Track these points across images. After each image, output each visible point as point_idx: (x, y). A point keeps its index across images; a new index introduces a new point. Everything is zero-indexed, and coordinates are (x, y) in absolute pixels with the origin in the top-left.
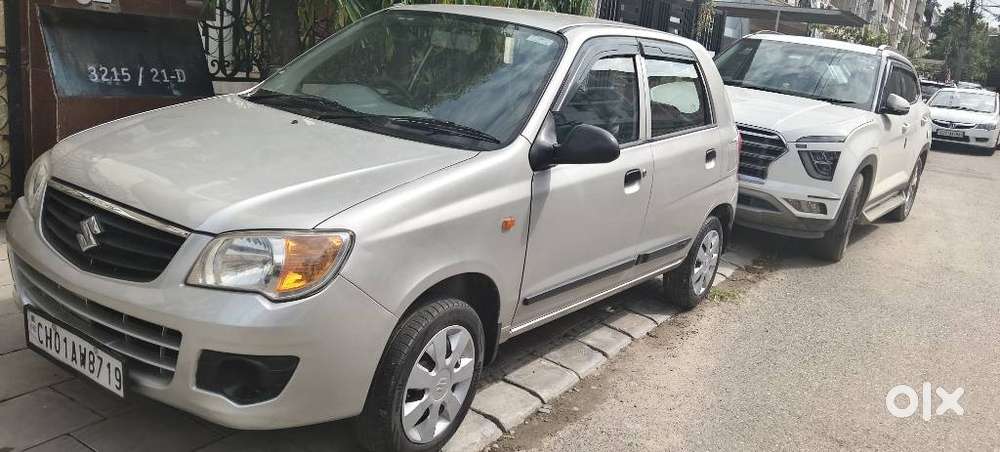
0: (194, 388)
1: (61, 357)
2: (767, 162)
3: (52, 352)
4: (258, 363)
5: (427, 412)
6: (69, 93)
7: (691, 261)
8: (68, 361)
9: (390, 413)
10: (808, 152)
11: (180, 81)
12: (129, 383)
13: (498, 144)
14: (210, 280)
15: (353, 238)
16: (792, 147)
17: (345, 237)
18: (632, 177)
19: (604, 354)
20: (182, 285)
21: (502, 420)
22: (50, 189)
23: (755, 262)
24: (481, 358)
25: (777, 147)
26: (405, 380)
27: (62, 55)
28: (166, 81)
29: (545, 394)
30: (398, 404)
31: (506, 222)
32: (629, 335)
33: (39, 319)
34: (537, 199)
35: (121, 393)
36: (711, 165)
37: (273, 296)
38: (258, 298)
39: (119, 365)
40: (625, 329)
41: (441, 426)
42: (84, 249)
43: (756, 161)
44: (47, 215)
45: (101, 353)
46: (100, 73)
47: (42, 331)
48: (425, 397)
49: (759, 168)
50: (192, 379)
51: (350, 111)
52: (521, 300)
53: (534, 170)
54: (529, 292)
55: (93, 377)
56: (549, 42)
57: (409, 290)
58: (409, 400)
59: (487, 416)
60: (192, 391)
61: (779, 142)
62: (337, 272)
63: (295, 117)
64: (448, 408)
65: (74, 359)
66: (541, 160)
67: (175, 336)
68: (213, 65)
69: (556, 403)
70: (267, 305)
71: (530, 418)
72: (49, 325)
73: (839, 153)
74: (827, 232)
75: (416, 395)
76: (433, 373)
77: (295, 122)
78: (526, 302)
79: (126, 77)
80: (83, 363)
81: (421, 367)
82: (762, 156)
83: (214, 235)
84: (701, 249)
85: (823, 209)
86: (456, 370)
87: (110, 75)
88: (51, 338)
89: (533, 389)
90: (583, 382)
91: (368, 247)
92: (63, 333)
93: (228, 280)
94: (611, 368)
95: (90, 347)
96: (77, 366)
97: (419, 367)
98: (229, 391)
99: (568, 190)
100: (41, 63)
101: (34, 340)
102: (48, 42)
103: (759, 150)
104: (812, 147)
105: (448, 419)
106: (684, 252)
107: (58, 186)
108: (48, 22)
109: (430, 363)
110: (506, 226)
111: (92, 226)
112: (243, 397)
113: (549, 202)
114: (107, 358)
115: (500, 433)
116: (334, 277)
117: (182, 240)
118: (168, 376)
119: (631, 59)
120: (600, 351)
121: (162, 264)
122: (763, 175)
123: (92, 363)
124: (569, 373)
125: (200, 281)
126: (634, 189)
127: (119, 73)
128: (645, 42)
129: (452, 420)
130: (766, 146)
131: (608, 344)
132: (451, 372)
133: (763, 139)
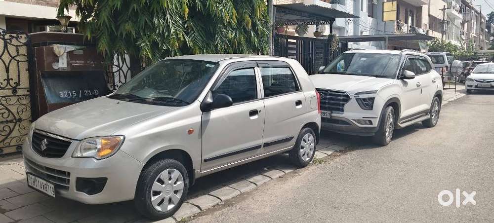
0: (75, 191)
1: (38, 188)
2: (343, 105)
3: (35, 187)
4: (94, 180)
5: (163, 200)
6: (52, 102)
7: (298, 146)
9: (145, 199)
10: (360, 99)
11: (96, 94)
12: (56, 192)
13: (188, 104)
14: (79, 155)
15: (124, 138)
16: (352, 97)
17: (122, 138)
18: (254, 113)
19: (256, 184)
20: (70, 157)
21: (201, 206)
22: (34, 133)
24: (187, 182)
25: (346, 98)
26: (151, 187)
27: (49, 89)
28: (91, 94)
29: (223, 198)
30: (149, 196)
31: (190, 131)
32: (270, 178)
33: (31, 176)
34: (203, 125)
35: (54, 196)
36: (300, 107)
37: (98, 158)
38: (93, 159)
39: (53, 186)
40: (269, 176)
41: (170, 207)
42: (43, 150)
43: (339, 105)
44: (33, 141)
45: (49, 184)
46: (64, 94)
47: (32, 181)
48: (161, 194)
49: (340, 108)
50: (75, 188)
51: (139, 97)
52: (203, 160)
53: (202, 112)
54: (206, 157)
55: (46, 192)
56: (213, 66)
57: (149, 154)
58: (154, 195)
59: (195, 205)
60: (74, 192)
61: (347, 96)
62: (119, 148)
64: (173, 199)
65: (41, 188)
66: (206, 108)
67: (69, 174)
68: (111, 87)
70: (95, 161)
71: (214, 206)
72: (33, 177)
73: (374, 98)
74: (375, 133)
75: (156, 193)
76: (164, 186)
77: (118, 103)
78: (205, 161)
79: (75, 94)
80: (44, 188)
81: (158, 183)
82: (341, 103)
83: (80, 140)
84: (302, 141)
85: (371, 123)
86: (174, 185)
87: (68, 94)
88: (34, 182)
89: (218, 196)
91: (130, 140)
92: (38, 179)
93: (85, 154)
95: (45, 182)
96: (42, 190)
97: (156, 184)
98: (87, 190)
99: (220, 120)
100: (42, 92)
101: (30, 184)
102: (44, 84)
103: (339, 100)
104: (361, 96)
105: (174, 204)
106: (293, 142)
107: (37, 131)
108: (43, 77)
109: (161, 182)
110: (190, 132)
111: (45, 142)
112: (90, 193)
113: (210, 124)
115: (199, 211)
116: (118, 151)
117: (70, 143)
118: (67, 188)
119: (252, 69)
120: (254, 183)
121: (65, 151)
122: (342, 110)
123: (46, 188)
124: (236, 191)
125: (76, 156)
126: (255, 117)
127: (72, 93)
128: (258, 62)
129: (176, 204)
130: (342, 98)
131: (258, 181)
132: (172, 186)
133: (340, 95)
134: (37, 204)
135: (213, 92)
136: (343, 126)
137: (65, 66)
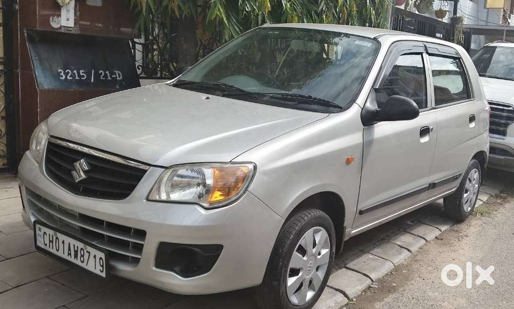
0: (154, 268)
1: (60, 254)
2: (506, 125)
3: (54, 251)
4: (197, 250)
5: (301, 285)
6: (46, 87)
7: (461, 189)
8: (66, 256)
9: (279, 284)
11: (118, 78)
12: (109, 268)
13: (341, 109)
14: (164, 197)
15: (255, 168)
17: (251, 166)
18: (425, 131)
19: (409, 251)
20: (145, 201)
21: (347, 292)
22: (50, 144)
23: (501, 192)
24: (334, 250)
26: (289, 261)
27: (41, 63)
28: (109, 78)
29: (374, 276)
30: (284, 277)
31: (348, 159)
32: (424, 239)
33: (44, 229)
34: (367, 145)
35: (103, 275)
36: (473, 125)
37: (206, 205)
38: (196, 206)
39: (102, 255)
40: (421, 235)
41: (310, 295)
42: (77, 181)
43: (499, 125)
44: (48, 160)
45: (89, 249)
46: (67, 74)
47: (47, 238)
48: (300, 274)
49: (501, 129)
50: (152, 261)
52: (358, 211)
53: (364, 125)
54: (364, 206)
55: (83, 265)
56: (369, 44)
57: (290, 201)
58: (291, 276)
59: (336, 290)
60: (153, 270)
62: (246, 189)
63: (206, 95)
64: (314, 282)
65: (69, 254)
66: (369, 119)
67: (141, 234)
68: (139, 69)
69: (381, 281)
70: (203, 211)
71: (365, 291)
72: (51, 232)
75: (295, 272)
76: (305, 258)
78: (361, 213)
79: (83, 76)
80: (76, 256)
81: (298, 254)
82: (503, 121)
83: (166, 168)
84: (468, 180)
86: (319, 257)
87: (73, 75)
88: (52, 242)
89: (365, 272)
90: (397, 269)
91: (266, 173)
92: (61, 237)
93: (175, 196)
94: (414, 259)
95: (80, 245)
96: (72, 259)
97: (296, 254)
98: (177, 269)
99: (386, 138)
101: (40, 244)
102: (32, 54)
103: (501, 117)
105: (314, 290)
106: (457, 183)
108: (31, 40)
109: (302, 251)
110: (348, 161)
111: (82, 165)
112: (186, 273)
113: (374, 148)
114: (94, 252)
115: (346, 301)
116: (244, 192)
117: (145, 171)
118: (136, 261)
119: (420, 56)
120: (406, 248)
121: (131, 188)
122: (504, 134)
123: (83, 256)
124: (388, 263)
125: (157, 198)
126: (425, 139)
127: (79, 73)
128: (428, 45)
129: (316, 290)
130: (505, 114)
131: (411, 244)
132: (316, 258)
133: (503, 110)
134: (47, 280)
135: (377, 91)
136: (502, 157)
137: (71, 24)
